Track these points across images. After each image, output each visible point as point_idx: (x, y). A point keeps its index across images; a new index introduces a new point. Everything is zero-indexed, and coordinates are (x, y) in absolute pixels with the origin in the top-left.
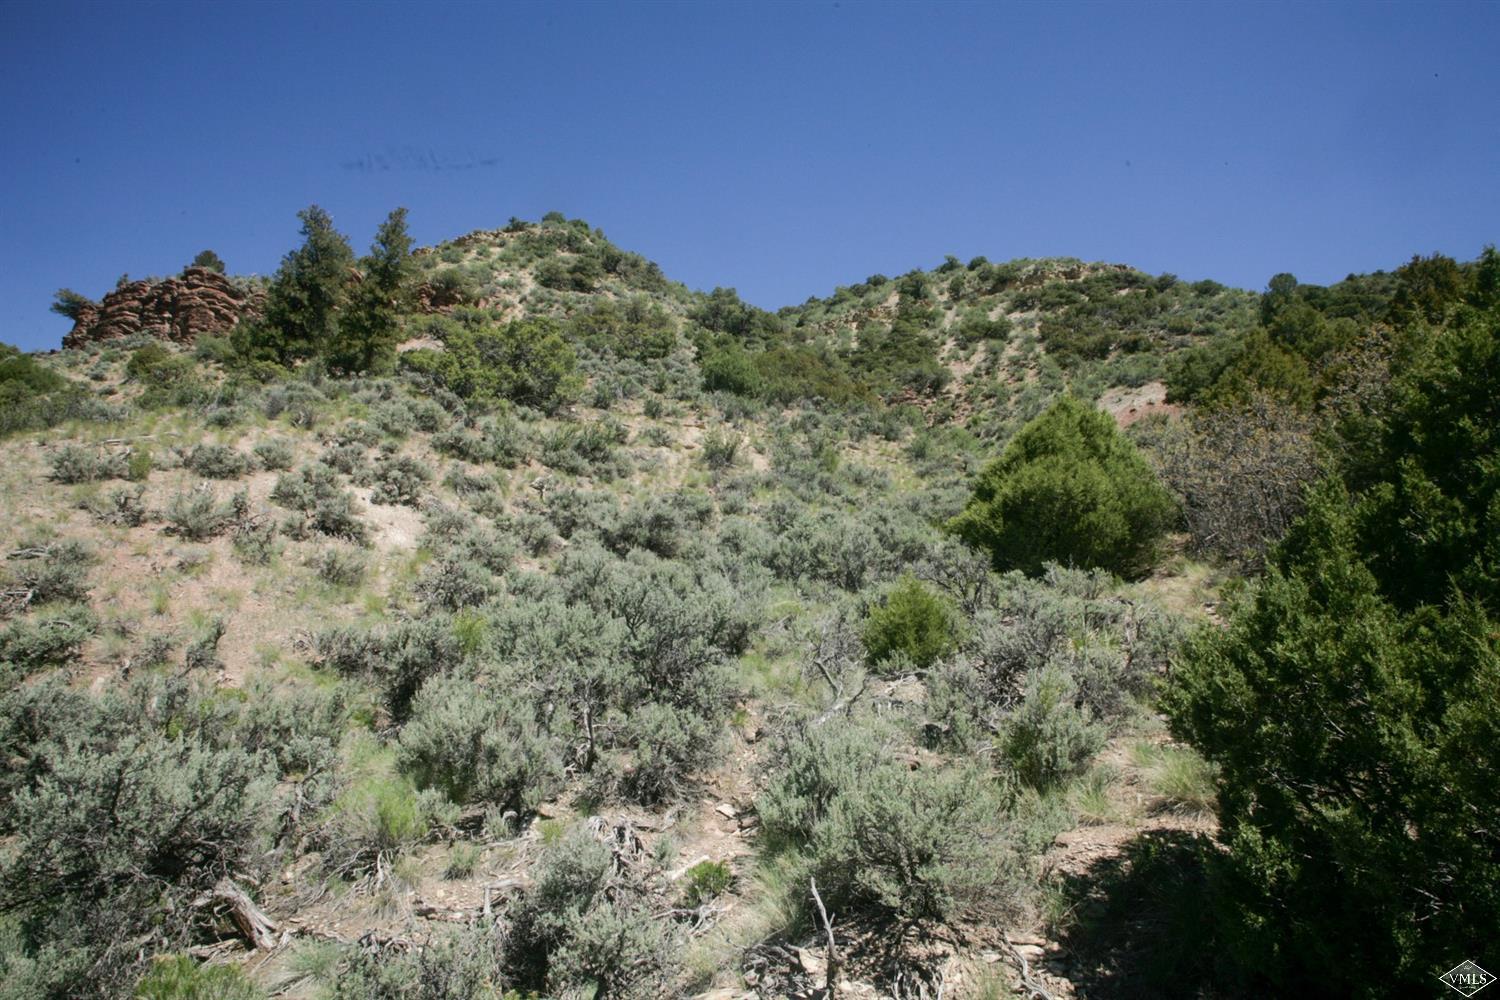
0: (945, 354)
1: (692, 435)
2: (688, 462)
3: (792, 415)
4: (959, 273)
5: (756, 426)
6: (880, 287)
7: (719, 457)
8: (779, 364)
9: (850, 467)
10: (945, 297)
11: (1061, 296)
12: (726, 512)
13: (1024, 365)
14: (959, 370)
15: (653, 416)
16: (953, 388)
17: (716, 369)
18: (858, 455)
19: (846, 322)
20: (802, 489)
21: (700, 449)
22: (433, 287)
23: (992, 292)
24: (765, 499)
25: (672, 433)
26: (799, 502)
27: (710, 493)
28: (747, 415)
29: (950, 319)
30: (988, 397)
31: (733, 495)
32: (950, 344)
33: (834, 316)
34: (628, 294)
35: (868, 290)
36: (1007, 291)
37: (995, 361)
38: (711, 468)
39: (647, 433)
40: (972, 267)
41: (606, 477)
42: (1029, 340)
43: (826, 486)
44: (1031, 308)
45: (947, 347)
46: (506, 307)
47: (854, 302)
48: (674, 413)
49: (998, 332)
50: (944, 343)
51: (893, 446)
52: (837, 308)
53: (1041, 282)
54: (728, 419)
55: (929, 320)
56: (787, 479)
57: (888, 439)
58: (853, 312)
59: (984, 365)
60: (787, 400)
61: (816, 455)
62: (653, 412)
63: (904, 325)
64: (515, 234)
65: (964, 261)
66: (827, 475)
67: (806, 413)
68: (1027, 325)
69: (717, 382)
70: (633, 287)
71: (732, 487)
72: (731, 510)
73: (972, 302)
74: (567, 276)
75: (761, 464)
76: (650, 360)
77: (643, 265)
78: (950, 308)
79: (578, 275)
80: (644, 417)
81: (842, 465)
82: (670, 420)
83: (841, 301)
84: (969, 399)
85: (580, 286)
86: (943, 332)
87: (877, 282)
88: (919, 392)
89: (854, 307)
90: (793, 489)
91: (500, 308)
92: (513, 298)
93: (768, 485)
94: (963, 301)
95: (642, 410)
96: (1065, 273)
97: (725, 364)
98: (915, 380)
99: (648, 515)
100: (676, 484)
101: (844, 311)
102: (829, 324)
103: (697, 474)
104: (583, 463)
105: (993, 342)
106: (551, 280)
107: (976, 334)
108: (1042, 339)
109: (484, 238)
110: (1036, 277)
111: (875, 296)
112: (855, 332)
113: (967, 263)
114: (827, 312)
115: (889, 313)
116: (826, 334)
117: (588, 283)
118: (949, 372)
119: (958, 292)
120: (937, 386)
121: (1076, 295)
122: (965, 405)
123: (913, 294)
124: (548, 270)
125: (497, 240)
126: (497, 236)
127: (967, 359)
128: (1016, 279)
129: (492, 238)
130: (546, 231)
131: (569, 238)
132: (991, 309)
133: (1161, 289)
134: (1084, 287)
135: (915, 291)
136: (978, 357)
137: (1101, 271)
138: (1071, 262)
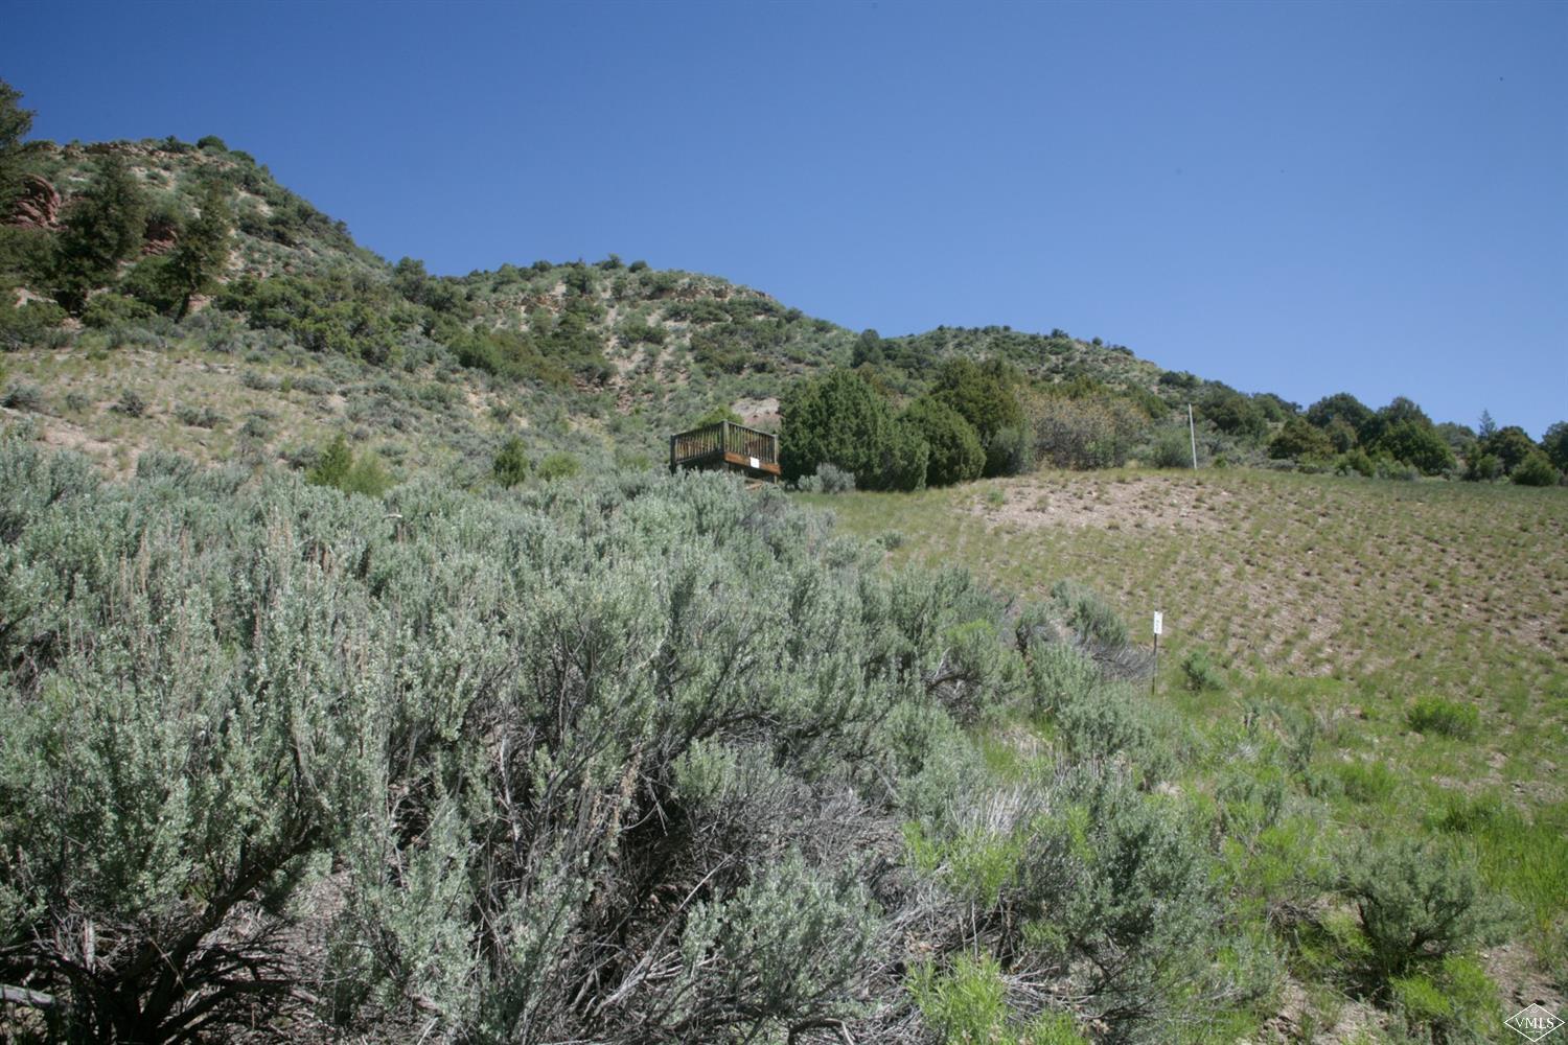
0: (610, 350)
4: (621, 273)
6: (545, 273)
10: (608, 295)
11: (709, 313)
13: (676, 370)
14: (620, 366)
16: (618, 381)
17: (462, 352)
19: (515, 304)
23: (650, 297)
29: (612, 317)
30: (647, 392)
32: (614, 341)
33: (502, 296)
34: (325, 251)
35: (535, 275)
36: (664, 299)
37: (652, 363)
40: (633, 270)
42: (681, 348)
44: (683, 319)
45: (611, 344)
47: (522, 286)
49: (655, 337)
50: (608, 340)
51: (597, 422)
52: (505, 288)
53: (694, 296)
55: (594, 315)
58: (521, 295)
59: (643, 365)
60: (516, 378)
63: (572, 317)
64: (176, 156)
65: (627, 262)
68: (680, 334)
69: (467, 360)
70: (325, 245)
73: (633, 305)
74: (267, 228)
77: (333, 223)
78: (612, 307)
79: (281, 228)
83: (509, 282)
84: (631, 392)
85: (281, 238)
86: (607, 329)
87: (542, 267)
88: (589, 381)
89: (522, 290)
94: (624, 302)
96: (714, 291)
98: (586, 370)
101: (511, 293)
102: (498, 303)
105: (652, 346)
106: (251, 226)
107: (636, 336)
108: (692, 349)
109: (136, 150)
110: (689, 291)
111: (542, 282)
112: (524, 315)
113: (629, 264)
114: (495, 290)
115: (556, 302)
116: (496, 312)
117: (290, 235)
118: (613, 366)
119: (620, 292)
120: (604, 378)
121: (722, 314)
122: (627, 396)
123: (579, 287)
124: (249, 217)
125: (154, 159)
126: (151, 153)
127: (629, 357)
128: (672, 289)
129: (145, 153)
130: (211, 159)
131: (246, 177)
132: (649, 314)
133: (789, 320)
134: (729, 308)
135: (580, 284)
136: (638, 357)
137: (744, 295)
138: (720, 281)
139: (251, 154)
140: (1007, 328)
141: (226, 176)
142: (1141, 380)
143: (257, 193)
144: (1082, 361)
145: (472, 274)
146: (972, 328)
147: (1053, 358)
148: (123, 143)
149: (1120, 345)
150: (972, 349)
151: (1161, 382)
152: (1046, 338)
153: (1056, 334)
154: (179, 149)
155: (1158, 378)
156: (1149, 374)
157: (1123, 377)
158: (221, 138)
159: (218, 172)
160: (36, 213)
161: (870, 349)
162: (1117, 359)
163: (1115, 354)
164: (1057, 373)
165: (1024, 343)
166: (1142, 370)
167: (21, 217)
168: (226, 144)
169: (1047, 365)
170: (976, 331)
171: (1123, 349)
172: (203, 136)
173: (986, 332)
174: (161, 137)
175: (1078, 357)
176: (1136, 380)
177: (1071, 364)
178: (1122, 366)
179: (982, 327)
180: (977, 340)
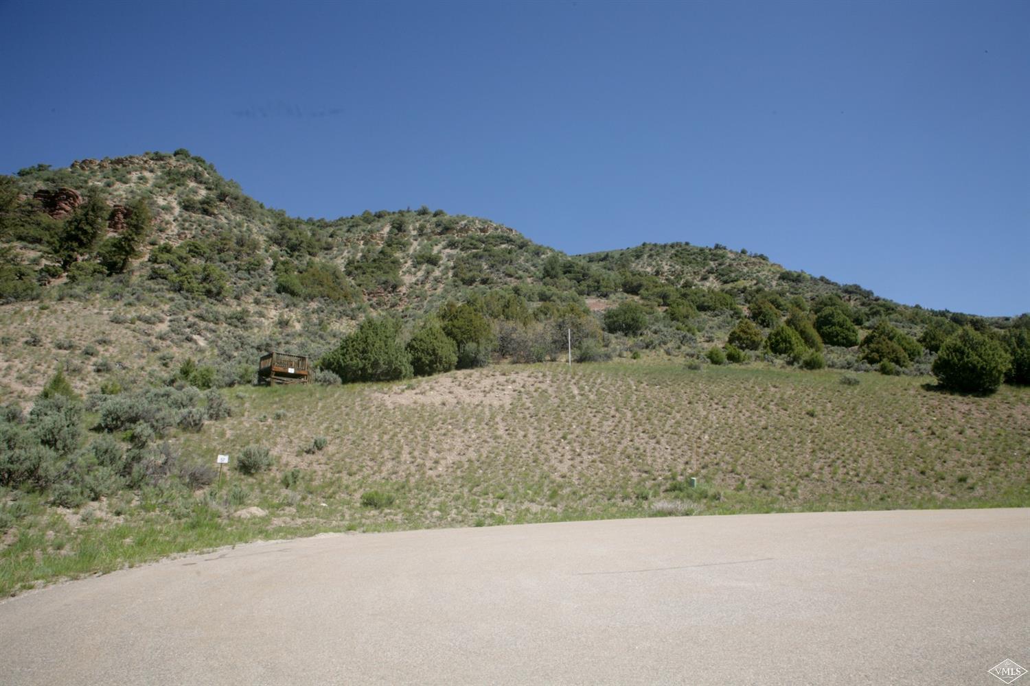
0: (404, 269)
1: (273, 313)
2: (271, 325)
3: (314, 305)
4: (428, 217)
5: (298, 310)
6: (381, 219)
7: (283, 324)
8: (312, 278)
9: (332, 330)
10: (415, 233)
11: (471, 244)
12: (285, 343)
13: (439, 282)
14: (408, 279)
15: (257, 304)
16: (403, 289)
17: (283, 283)
18: (338, 325)
19: (358, 240)
20: (312, 338)
21: (276, 319)
22: (125, 209)
23: (440, 234)
24: (299, 340)
25: (265, 312)
26: (310, 342)
27: (280, 336)
28: (295, 305)
29: (415, 247)
30: (417, 297)
31: (288, 338)
32: (410, 263)
33: (352, 235)
34: (233, 217)
35: (374, 220)
36: (448, 235)
37: (427, 278)
38: (281, 328)
39: (257, 312)
40: (435, 215)
41: (246, 329)
42: (447, 268)
43: (321, 337)
44: (456, 248)
45: (407, 265)
46: (167, 224)
47: (364, 228)
48: (265, 303)
49: (433, 261)
50: (406, 262)
51: (353, 322)
52: (354, 230)
53: (467, 232)
54: (287, 307)
55: (403, 246)
56: (307, 333)
57: (352, 319)
58: (363, 234)
59: (421, 279)
60: (312, 298)
61: (320, 325)
62: (257, 302)
63: (388, 250)
64: (158, 163)
65: (432, 210)
66: (322, 333)
67: (320, 305)
68: (450, 257)
69: (282, 289)
70: (235, 213)
71: (288, 335)
72: (287, 343)
73: (429, 239)
74: (199, 206)
75: (298, 327)
76: (252, 272)
77: (241, 199)
78: (416, 240)
79: (206, 206)
80: (253, 305)
81: (329, 330)
82: (264, 306)
83: (357, 226)
84: (409, 296)
85: (206, 212)
86: (408, 255)
87: (379, 216)
88: (385, 290)
89: (364, 231)
90: (309, 337)
91: (164, 224)
92: (168, 217)
93: (300, 335)
94: (424, 237)
95: (252, 301)
96: (480, 229)
97: (287, 282)
98: (384, 283)
99: (265, 343)
100: (268, 333)
101: (358, 233)
102: (348, 240)
103: (275, 330)
104: (239, 324)
105: (430, 266)
106: (188, 206)
107: (422, 260)
108: (454, 268)
109: (137, 161)
110: (465, 229)
111: (377, 225)
112: (362, 246)
113: (434, 212)
114: (348, 231)
115: (383, 238)
116: (346, 245)
117: (211, 210)
118: (402, 280)
119: (422, 231)
120: (395, 287)
121: (478, 244)
122: (406, 299)
123: (397, 228)
124: (188, 201)
125: (147, 166)
126: (146, 162)
127: (415, 274)
128: (453, 229)
129: (142, 162)
130: (179, 163)
131: (196, 174)
132: (436, 245)
133: (521, 248)
134: (485, 240)
135: (399, 227)
136: (420, 274)
137: (500, 230)
138: (485, 222)
139: (203, 158)
140: (687, 244)
141: (183, 175)
142: (766, 278)
143: (201, 182)
144: (730, 265)
145: (339, 220)
146: (663, 244)
147: (712, 263)
148: (131, 157)
149: (759, 254)
150: (658, 258)
151: (780, 278)
152: (710, 250)
153: (717, 247)
154: (161, 158)
155: (778, 275)
156: (774, 273)
157: (755, 275)
158: (186, 149)
159: (179, 172)
160: (68, 208)
161: (553, 269)
162: (754, 264)
163: (753, 259)
164: (712, 273)
165: (694, 253)
166: (770, 270)
167: (61, 211)
168: (190, 152)
169: (707, 268)
170: (665, 246)
171: (762, 257)
172: (177, 149)
173: (672, 246)
174: (152, 151)
175: (728, 262)
176: (763, 278)
177: (723, 267)
178: (757, 267)
179: (670, 243)
180: (664, 252)
